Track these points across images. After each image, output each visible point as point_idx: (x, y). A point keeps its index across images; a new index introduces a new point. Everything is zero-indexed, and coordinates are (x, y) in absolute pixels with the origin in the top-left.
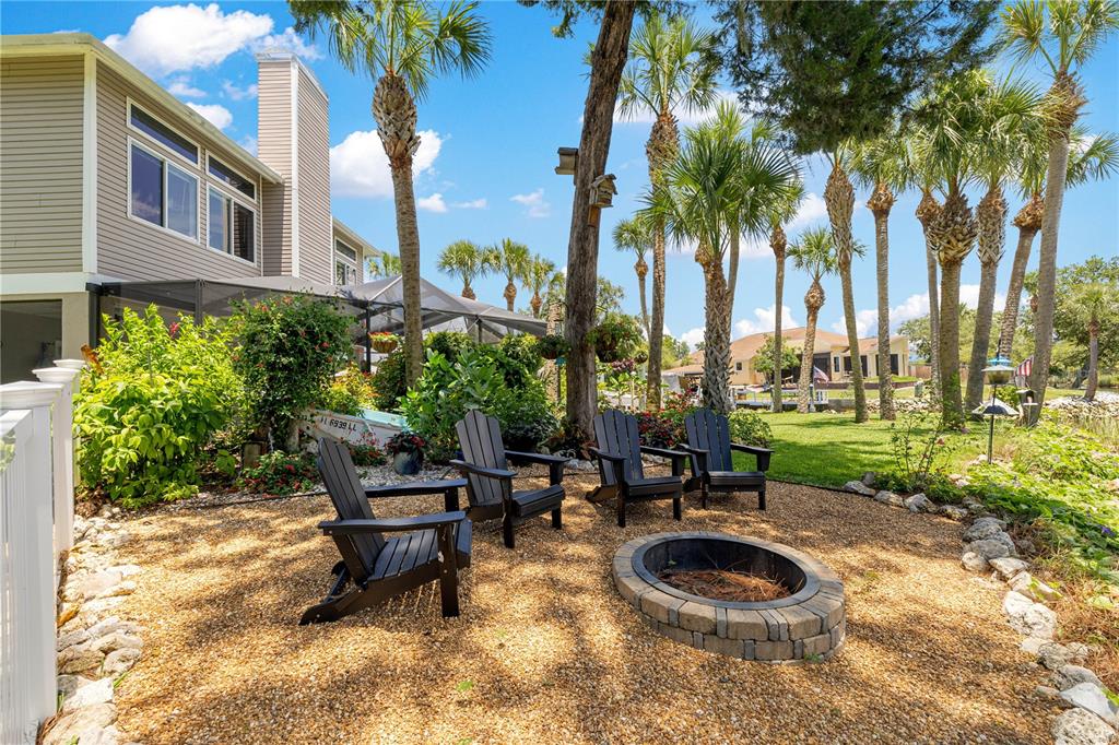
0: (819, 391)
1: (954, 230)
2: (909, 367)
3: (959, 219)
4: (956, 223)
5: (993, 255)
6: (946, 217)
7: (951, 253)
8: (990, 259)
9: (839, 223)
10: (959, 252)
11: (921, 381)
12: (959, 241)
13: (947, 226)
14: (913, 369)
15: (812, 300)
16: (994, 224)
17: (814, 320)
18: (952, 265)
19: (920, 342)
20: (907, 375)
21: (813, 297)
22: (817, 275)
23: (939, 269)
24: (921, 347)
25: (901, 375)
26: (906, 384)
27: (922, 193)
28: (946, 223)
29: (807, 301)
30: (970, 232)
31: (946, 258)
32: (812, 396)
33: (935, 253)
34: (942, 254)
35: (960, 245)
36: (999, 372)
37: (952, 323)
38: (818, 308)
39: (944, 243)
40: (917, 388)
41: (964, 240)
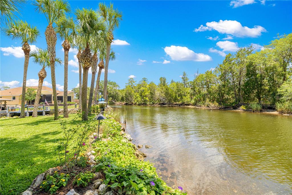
0: (47, 107)
1: (87, 58)
2: (74, 100)
3: (88, 55)
4: (88, 56)
5: (95, 71)
6: (85, 54)
7: (86, 65)
8: (94, 72)
9: (51, 45)
10: (88, 65)
11: (76, 103)
12: (88, 62)
13: (85, 56)
14: (75, 100)
15: (41, 75)
16: (95, 63)
17: (42, 82)
18: (86, 69)
19: (77, 93)
20: (73, 102)
21: (42, 74)
22: (44, 66)
23: (82, 70)
24: (77, 95)
25: (72, 102)
26: (73, 104)
27: (78, 51)
28: (85, 55)
29: (39, 75)
30: (91, 60)
31: (84, 66)
32: (44, 108)
33: (81, 64)
34: (84, 65)
35: (89, 63)
36: (102, 104)
37: (86, 87)
38: (43, 78)
39: (84, 61)
40: (75, 105)
41: (89, 62)
